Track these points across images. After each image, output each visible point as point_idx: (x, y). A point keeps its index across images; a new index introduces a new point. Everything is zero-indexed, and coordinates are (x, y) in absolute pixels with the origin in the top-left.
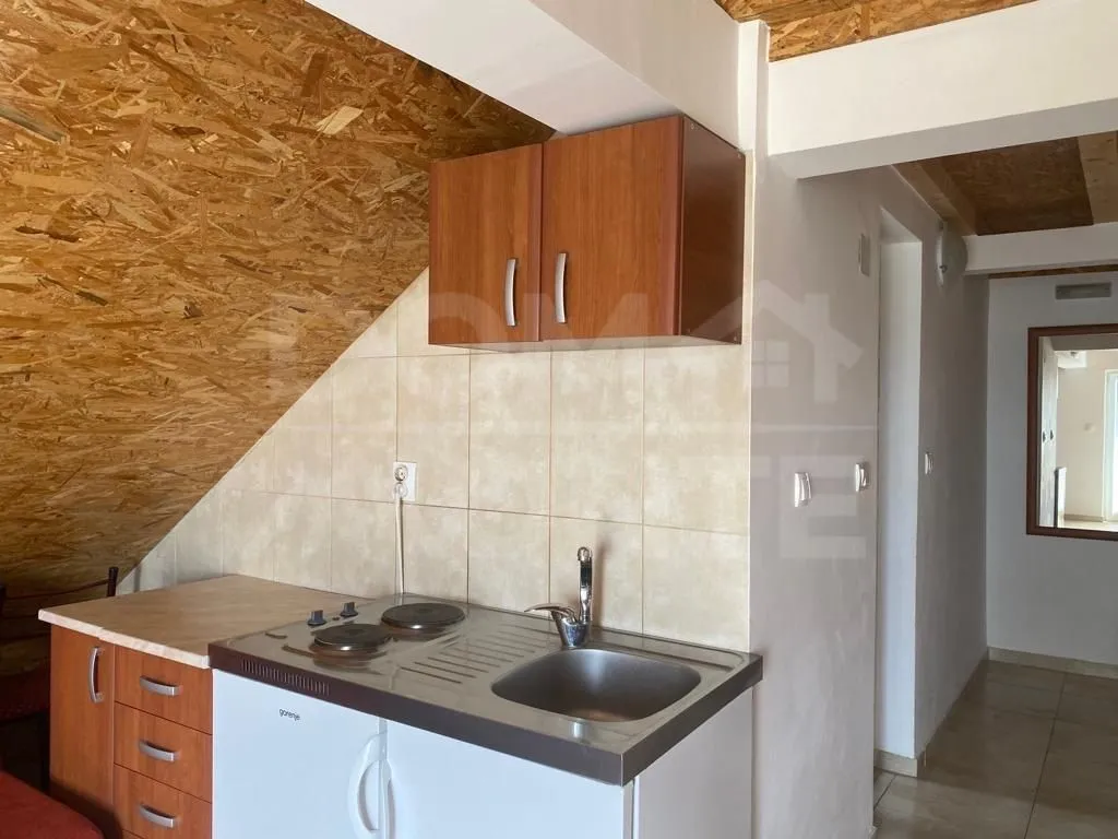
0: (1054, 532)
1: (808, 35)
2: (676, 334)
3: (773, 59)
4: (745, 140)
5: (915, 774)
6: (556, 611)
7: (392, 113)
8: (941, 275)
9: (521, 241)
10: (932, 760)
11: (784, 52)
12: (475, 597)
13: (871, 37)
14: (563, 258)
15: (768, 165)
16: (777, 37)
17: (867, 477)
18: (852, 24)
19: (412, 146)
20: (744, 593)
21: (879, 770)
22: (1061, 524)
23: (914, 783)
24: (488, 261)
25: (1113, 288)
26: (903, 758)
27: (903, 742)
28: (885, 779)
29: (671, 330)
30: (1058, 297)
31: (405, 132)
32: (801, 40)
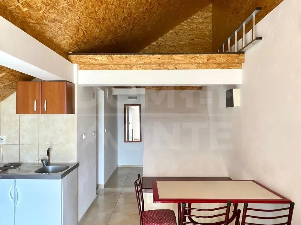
0: (132, 141)
1: (85, 67)
2: (66, 114)
3: (79, 70)
4: (75, 82)
5: (104, 187)
6: (42, 160)
7: (11, 74)
8: (108, 96)
9: (37, 97)
10: (107, 185)
11: (81, 69)
12: (21, 161)
13: (93, 70)
14: (46, 101)
15: (79, 86)
16: (80, 67)
17: (95, 133)
18: (91, 67)
19: (13, 78)
20: (76, 153)
21: (97, 188)
22: (133, 140)
23: (104, 189)
24: (30, 100)
25: (137, 97)
26: (102, 185)
27: (102, 182)
28: (99, 189)
29: (65, 113)
30: (129, 99)
31: (12, 76)
32: (84, 68)
